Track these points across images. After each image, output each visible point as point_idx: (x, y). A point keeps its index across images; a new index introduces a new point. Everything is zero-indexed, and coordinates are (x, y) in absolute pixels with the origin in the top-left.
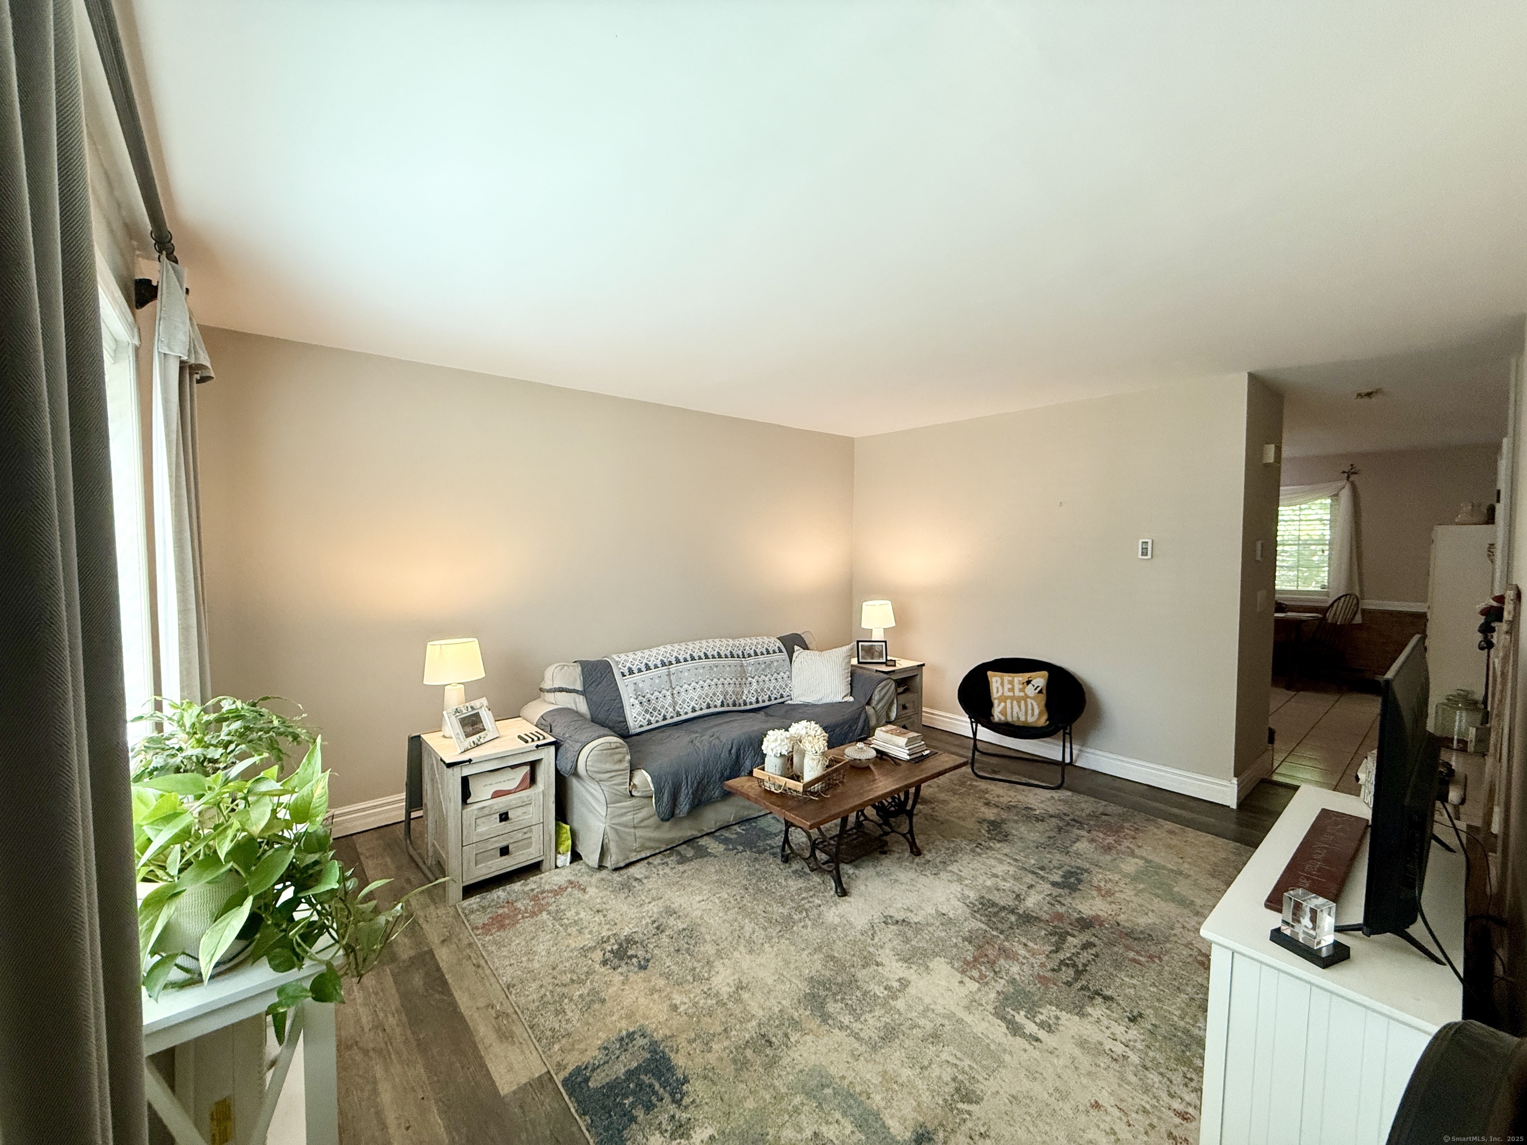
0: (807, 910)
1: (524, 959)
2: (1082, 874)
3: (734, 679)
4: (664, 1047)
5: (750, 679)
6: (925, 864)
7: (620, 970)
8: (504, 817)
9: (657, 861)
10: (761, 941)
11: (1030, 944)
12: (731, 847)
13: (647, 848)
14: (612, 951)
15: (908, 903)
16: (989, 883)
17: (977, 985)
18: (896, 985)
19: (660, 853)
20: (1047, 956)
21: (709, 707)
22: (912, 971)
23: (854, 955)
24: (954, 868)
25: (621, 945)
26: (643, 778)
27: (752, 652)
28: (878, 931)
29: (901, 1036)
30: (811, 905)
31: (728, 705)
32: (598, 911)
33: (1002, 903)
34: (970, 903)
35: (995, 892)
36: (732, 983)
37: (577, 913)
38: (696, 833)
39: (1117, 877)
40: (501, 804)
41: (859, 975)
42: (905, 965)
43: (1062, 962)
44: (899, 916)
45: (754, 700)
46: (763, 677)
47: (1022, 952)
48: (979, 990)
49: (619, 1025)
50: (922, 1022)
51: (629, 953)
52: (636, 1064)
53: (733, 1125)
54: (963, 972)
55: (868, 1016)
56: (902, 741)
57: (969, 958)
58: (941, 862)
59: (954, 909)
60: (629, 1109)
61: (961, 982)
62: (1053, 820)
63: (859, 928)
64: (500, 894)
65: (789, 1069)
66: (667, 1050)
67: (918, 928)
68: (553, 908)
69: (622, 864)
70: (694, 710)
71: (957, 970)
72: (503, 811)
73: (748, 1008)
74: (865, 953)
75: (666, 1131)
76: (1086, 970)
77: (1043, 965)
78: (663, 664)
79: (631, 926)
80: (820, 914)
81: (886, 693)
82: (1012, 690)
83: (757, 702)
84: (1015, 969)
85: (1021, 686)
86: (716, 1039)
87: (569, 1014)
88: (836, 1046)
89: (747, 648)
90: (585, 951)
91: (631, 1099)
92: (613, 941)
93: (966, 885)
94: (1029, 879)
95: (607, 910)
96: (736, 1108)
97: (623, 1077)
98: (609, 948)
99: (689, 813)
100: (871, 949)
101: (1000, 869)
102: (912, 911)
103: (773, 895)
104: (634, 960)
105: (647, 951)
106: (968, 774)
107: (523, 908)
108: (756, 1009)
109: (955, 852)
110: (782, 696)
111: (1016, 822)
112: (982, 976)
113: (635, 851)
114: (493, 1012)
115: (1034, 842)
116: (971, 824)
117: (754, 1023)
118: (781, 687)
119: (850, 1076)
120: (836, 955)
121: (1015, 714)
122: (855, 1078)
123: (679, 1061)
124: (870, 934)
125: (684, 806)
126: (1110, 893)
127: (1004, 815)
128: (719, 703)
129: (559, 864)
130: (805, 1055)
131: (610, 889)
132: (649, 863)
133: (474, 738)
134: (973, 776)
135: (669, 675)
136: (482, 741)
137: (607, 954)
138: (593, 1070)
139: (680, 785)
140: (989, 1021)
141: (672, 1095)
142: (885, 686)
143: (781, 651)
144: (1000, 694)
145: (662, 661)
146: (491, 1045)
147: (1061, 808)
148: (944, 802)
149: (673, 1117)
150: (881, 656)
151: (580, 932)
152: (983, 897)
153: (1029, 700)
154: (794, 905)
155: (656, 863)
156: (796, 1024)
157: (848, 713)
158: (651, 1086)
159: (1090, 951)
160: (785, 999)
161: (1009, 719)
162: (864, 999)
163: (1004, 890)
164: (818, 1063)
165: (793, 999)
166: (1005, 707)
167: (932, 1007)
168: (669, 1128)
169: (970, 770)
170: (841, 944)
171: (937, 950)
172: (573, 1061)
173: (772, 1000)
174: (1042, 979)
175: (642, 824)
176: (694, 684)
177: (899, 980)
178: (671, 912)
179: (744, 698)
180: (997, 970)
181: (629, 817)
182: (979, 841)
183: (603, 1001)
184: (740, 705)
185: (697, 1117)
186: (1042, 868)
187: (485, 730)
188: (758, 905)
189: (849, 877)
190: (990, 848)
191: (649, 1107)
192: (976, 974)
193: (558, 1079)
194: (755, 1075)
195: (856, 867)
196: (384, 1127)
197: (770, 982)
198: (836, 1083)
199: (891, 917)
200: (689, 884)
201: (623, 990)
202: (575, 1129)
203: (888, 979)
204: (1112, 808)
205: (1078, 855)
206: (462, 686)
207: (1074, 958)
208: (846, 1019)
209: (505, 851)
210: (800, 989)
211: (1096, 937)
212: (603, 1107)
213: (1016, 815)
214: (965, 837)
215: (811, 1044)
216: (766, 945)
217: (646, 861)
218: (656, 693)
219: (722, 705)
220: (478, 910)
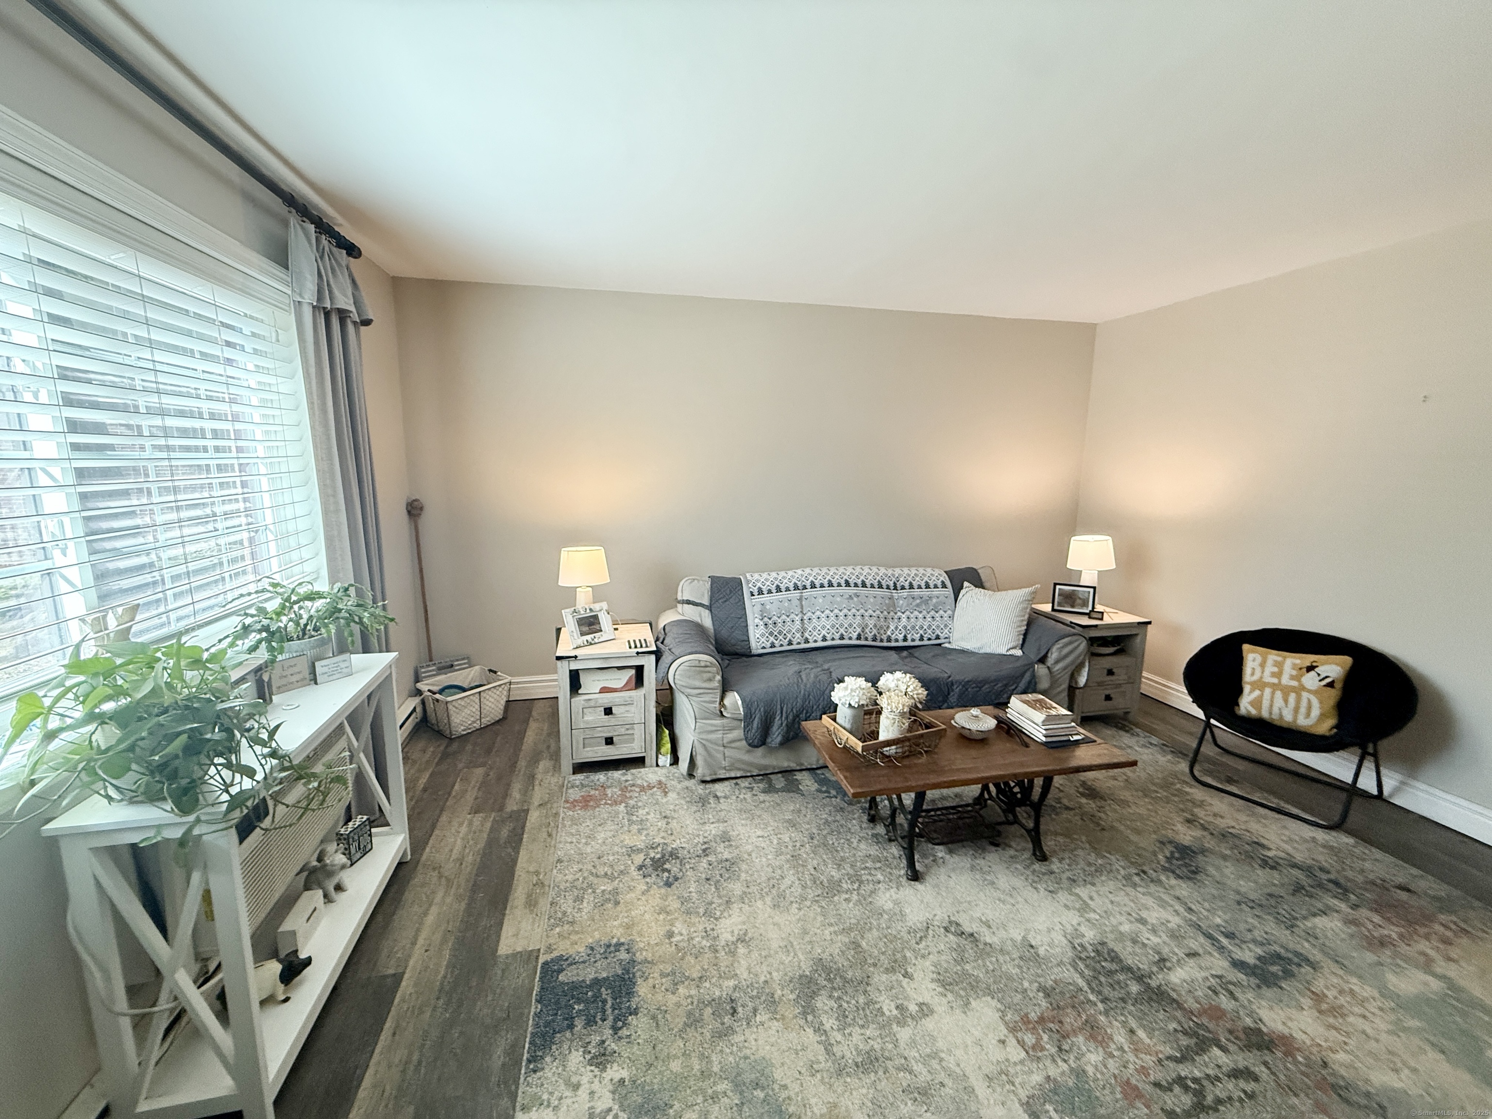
0: (861, 882)
1: (584, 841)
2: (1299, 965)
3: (878, 612)
4: (639, 970)
5: (899, 614)
6: (1044, 874)
7: (648, 880)
8: (608, 711)
9: (744, 783)
10: (792, 899)
11: (1141, 1034)
12: (824, 789)
13: (739, 769)
14: (652, 859)
15: (990, 915)
16: (1126, 928)
17: (1023, 1054)
18: (913, 1008)
19: (752, 776)
20: (1160, 1061)
21: (842, 638)
22: (944, 1001)
23: (883, 953)
24: (1083, 892)
25: (663, 856)
26: (734, 699)
27: (907, 585)
28: (930, 938)
29: (881, 1073)
30: (870, 878)
31: (866, 639)
32: (665, 817)
33: (1130, 962)
34: (1081, 945)
35: (1129, 943)
36: (736, 932)
37: (648, 813)
38: (793, 765)
39: (1367, 991)
40: (607, 699)
41: (875, 979)
42: (940, 989)
43: (1180, 1081)
44: (967, 928)
45: (901, 637)
46: (916, 613)
47: (1120, 1038)
48: (1022, 1062)
49: (615, 931)
50: (917, 1067)
51: (665, 866)
52: (605, 975)
53: (648, 1080)
54: (1013, 1030)
55: (857, 1030)
56: (1039, 717)
57: (1033, 1016)
58: (1069, 879)
59: (1051, 945)
60: (575, 1015)
61: (1003, 1042)
62: (1295, 872)
63: (910, 924)
64: (601, 777)
65: (735, 1048)
66: (638, 974)
67: (985, 950)
68: (632, 802)
69: (708, 779)
70: (824, 639)
71: (1006, 1024)
72: (607, 706)
73: (736, 965)
74: (899, 956)
75: (590, 1052)
76: (1217, 1110)
77: (1143, 1070)
78: (796, 587)
79: (682, 840)
80: (873, 892)
81: (1071, 652)
82: (1278, 675)
83: (905, 639)
84: (1094, 1057)
85: (1294, 673)
86: (686, 983)
87: (585, 904)
88: (799, 1048)
89: (902, 579)
90: (633, 850)
91: (581, 1007)
92: (660, 849)
93: (1088, 920)
94: (1197, 943)
95: (673, 818)
96: (661, 1063)
97: (588, 983)
98: (652, 855)
99: (782, 744)
100: (908, 954)
101: (1155, 914)
102: (989, 927)
103: (835, 854)
104: (666, 874)
105: (681, 870)
106: (1183, 773)
107: (610, 795)
108: (742, 970)
109: (1099, 871)
110: (938, 637)
111: (1225, 858)
112: (1038, 1046)
113: (725, 768)
114: (535, 878)
115: (1238, 893)
116: (1147, 842)
117: (731, 983)
118: (938, 626)
119: (795, 1087)
120: (864, 944)
121: (1275, 710)
122: (797, 1094)
123: (642, 989)
124: (918, 935)
125: (776, 737)
126: (1336, 1011)
127: (1209, 843)
128: (855, 635)
129: (660, 763)
130: (760, 1042)
131: (688, 799)
132: (737, 784)
133: (589, 637)
134: (1189, 779)
135: (800, 599)
136: (596, 640)
137: (648, 860)
138: (571, 964)
139: (774, 714)
140: (1009, 1110)
141: (616, 1019)
142: (1070, 643)
143: (944, 586)
144: (1256, 677)
145: (795, 584)
146: (516, 907)
147: (1321, 858)
148: (1124, 803)
149: (603, 1042)
150: (1085, 604)
151: (639, 831)
152: (1103, 944)
153: (1305, 695)
154: (851, 872)
155: (743, 785)
156: (772, 1003)
157: (1007, 668)
158: (604, 1002)
159: (1242, 1084)
160: (778, 970)
161: (1265, 714)
162: (863, 1009)
163: (1144, 945)
164: (768, 1057)
165: (786, 974)
166: (1261, 697)
167: (943, 1055)
168: (593, 1051)
169: (1187, 770)
170: (875, 933)
171: (994, 987)
172: (563, 948)
173: (765, 968)
174: (1131, 1093)
175: (733, 745)
176: (827, 612)
177: (921, 1005)
178: (725, 838)
179: (889, 633)
180: (1066, 1047)
181: (719, 735)
182: (1145, 868)
183: (617, 903)
184: (882, 641)
185: (622, 1054)
186: (1230, 936)
187: (601, 631)
188: (813, 859)
189: (934, 861)
190: (1159, 882)
191: (590, 1022)
192: (1029, 1039)
193: (541, 960)
194: (699, 1038)
195: (951, 852)
196: (414, 943)
197: (775, 945)
198: (773, 1090)
199: (958, 924)
200: (759, 816)
201: (639, 899)
202: (526, 1011)
203: (907, 998)
204: (1427, 884)
205: (1311, 935)
206: (590, 589)
207: (1205, 1083)
208: (829, 1023)
209: (609, 741)
210: (800, 968)
211: (1269, 1068)
212: (557, 1003)
213: (1231, 849)
214: (1126, 857)
215: (773, 1032)
216: (795, 905)
217: (734, 781)
218: (784, 617)
219: (859, 638)
220: (577, 787)
